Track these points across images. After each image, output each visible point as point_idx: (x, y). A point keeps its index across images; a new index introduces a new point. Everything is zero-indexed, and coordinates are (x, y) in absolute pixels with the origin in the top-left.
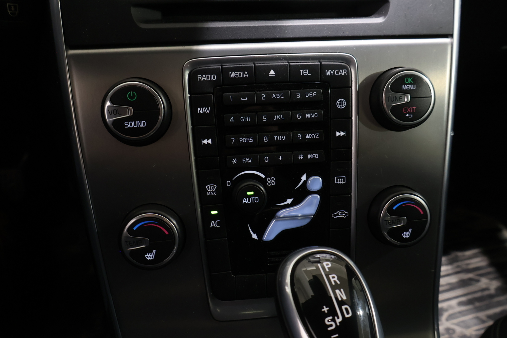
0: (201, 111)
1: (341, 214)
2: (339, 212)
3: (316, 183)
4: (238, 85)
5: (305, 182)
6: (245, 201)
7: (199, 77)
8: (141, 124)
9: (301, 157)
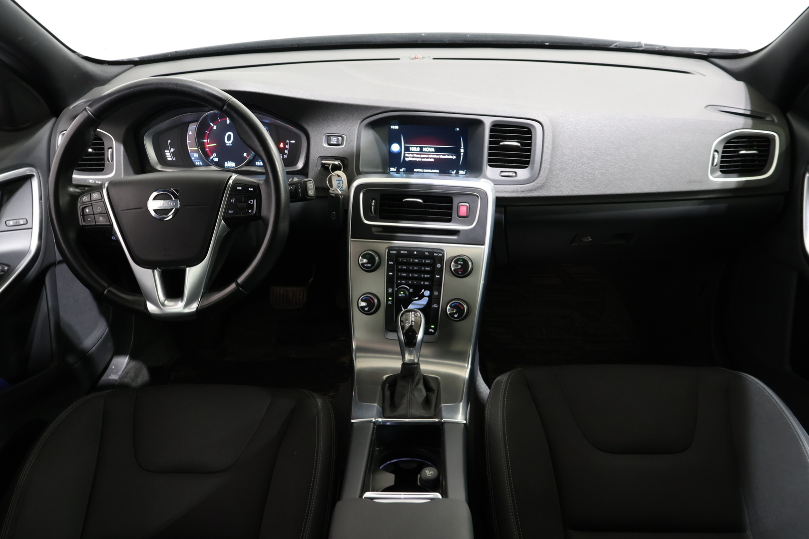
0: (390, 263)
1: (435, 306)
2: (435, 305)
3: (427, 293)
4: (403, 256)
5: (423, 292)
6: (400, 295)
7: (391, 252)
8: (369, 265)
9: (422, 283)
